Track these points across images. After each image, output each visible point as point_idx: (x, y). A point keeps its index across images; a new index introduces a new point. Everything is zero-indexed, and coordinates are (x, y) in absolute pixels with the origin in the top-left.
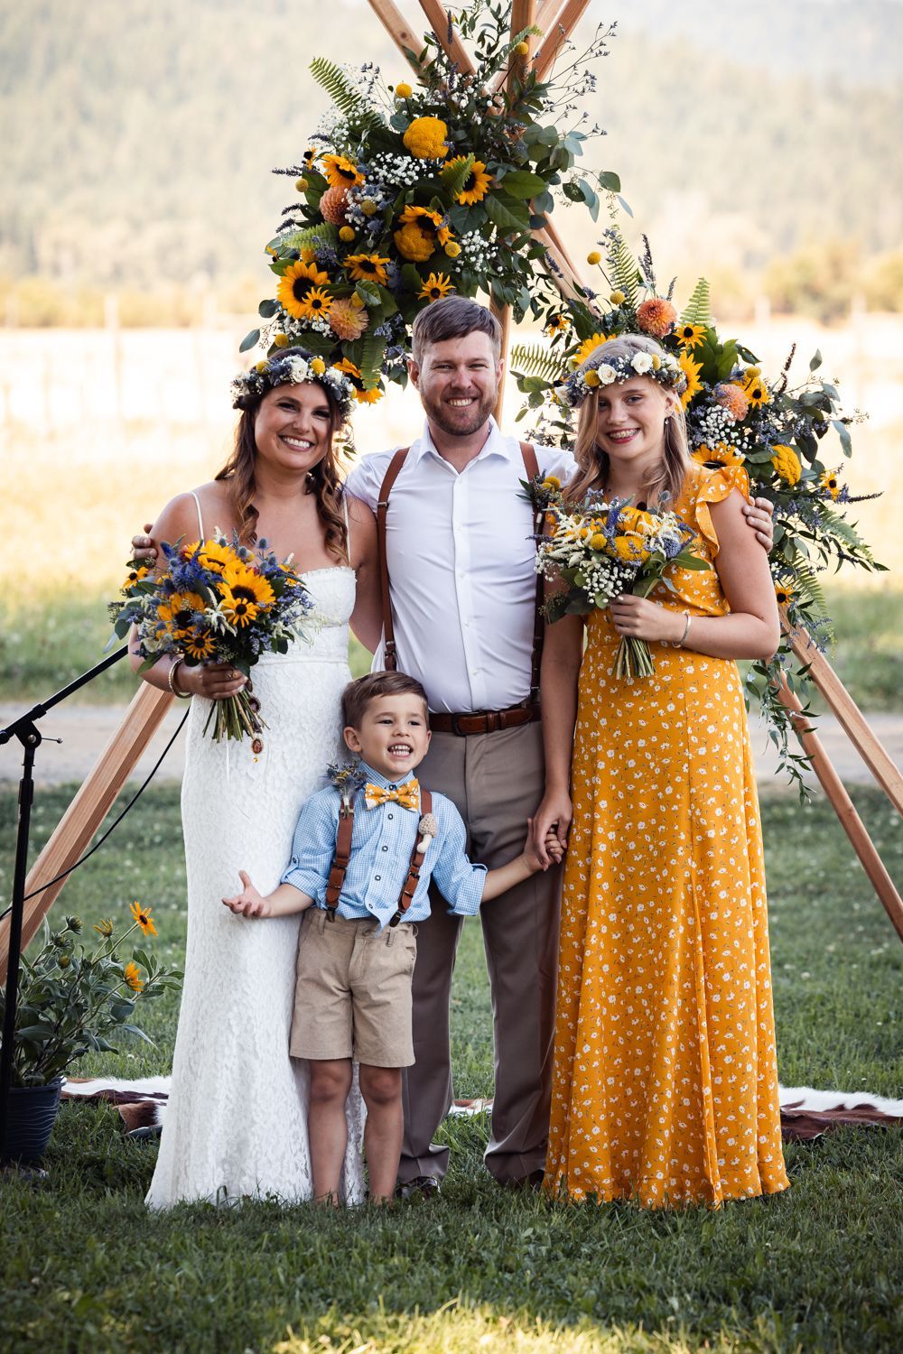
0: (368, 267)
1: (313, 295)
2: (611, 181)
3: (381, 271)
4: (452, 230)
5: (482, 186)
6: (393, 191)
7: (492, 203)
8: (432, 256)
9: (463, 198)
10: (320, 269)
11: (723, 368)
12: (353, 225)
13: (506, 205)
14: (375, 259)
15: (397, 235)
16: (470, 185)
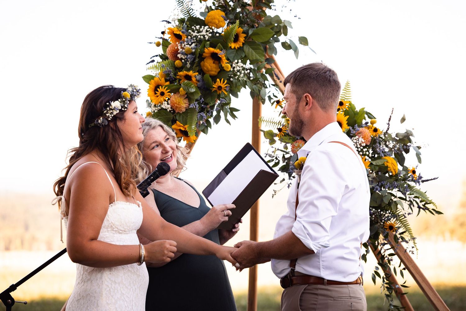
0: (188, 78)
1: (160, 90)
2: (304, 41)
3: (194, 79)
4: (228, 59)
5: (242, 39)
6: (200, 42)
7: (247, 49)
8: (219, 73)
9: (233, 45)
10: (166, 81)
11: (358, 121)
12: (181, 59)
13: (253, 49)
14: (191, 73)
15: (202, 63)
16: (236, 40)
